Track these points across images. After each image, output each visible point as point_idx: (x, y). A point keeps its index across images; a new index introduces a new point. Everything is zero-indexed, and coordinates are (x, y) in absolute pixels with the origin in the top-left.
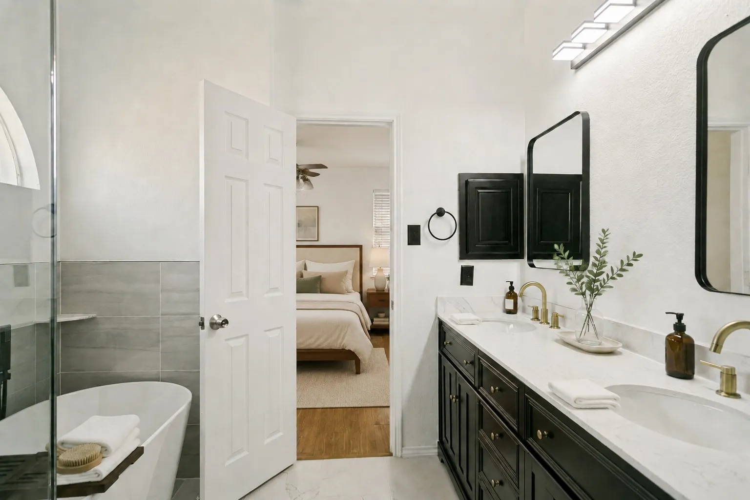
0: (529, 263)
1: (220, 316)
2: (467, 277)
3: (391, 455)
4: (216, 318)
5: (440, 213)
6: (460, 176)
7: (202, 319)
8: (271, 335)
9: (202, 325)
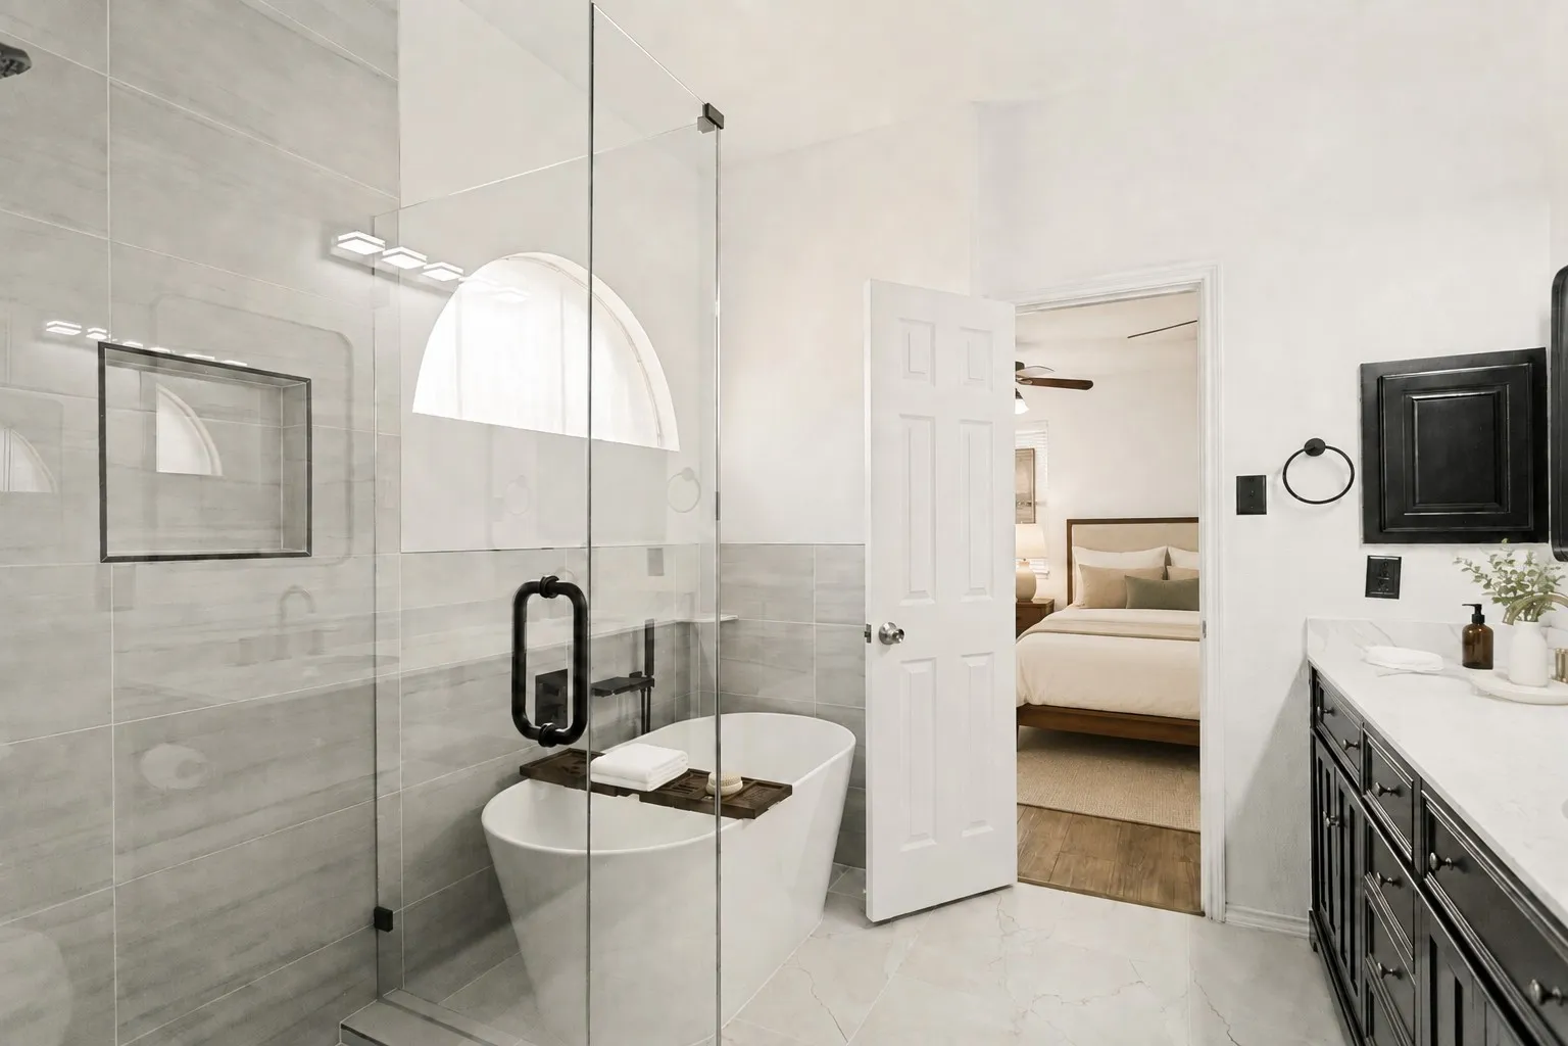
0: (1558, 550)
1: (891, 624)
2: (1383, 580)
3: (1203, 914)
4: (887, 627)
5: (1314, 448)
6: (1364, 368)
7: (869, 627)
8: (972, 662)
9: (868, 635)
